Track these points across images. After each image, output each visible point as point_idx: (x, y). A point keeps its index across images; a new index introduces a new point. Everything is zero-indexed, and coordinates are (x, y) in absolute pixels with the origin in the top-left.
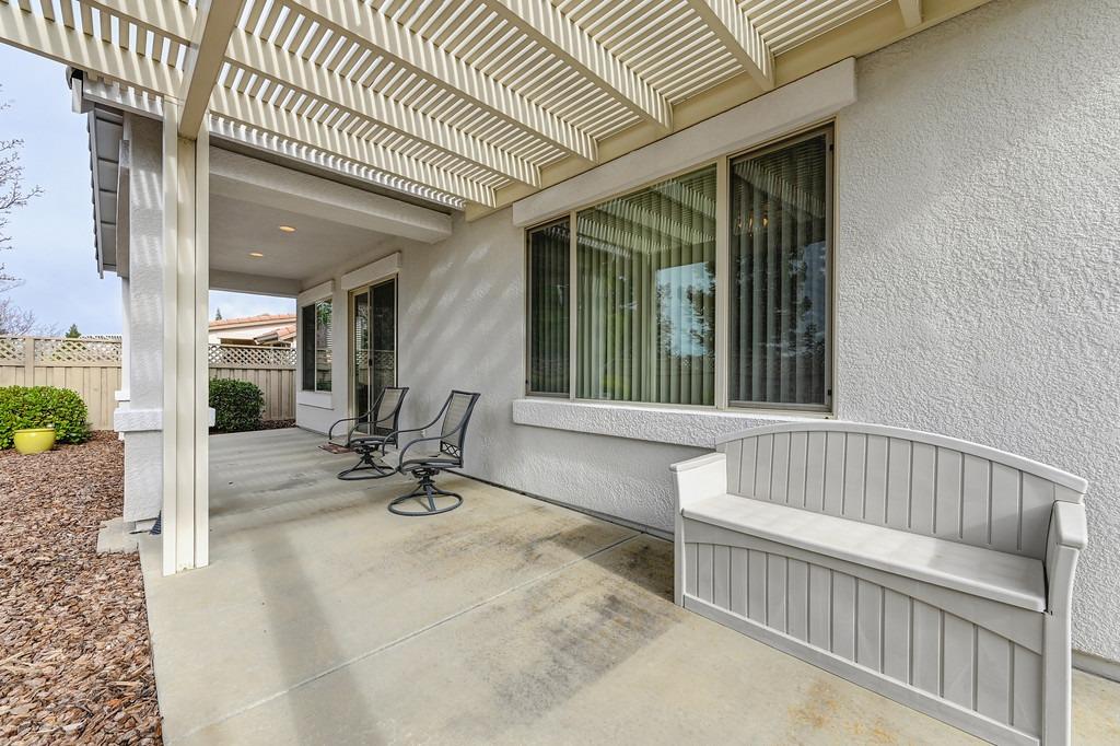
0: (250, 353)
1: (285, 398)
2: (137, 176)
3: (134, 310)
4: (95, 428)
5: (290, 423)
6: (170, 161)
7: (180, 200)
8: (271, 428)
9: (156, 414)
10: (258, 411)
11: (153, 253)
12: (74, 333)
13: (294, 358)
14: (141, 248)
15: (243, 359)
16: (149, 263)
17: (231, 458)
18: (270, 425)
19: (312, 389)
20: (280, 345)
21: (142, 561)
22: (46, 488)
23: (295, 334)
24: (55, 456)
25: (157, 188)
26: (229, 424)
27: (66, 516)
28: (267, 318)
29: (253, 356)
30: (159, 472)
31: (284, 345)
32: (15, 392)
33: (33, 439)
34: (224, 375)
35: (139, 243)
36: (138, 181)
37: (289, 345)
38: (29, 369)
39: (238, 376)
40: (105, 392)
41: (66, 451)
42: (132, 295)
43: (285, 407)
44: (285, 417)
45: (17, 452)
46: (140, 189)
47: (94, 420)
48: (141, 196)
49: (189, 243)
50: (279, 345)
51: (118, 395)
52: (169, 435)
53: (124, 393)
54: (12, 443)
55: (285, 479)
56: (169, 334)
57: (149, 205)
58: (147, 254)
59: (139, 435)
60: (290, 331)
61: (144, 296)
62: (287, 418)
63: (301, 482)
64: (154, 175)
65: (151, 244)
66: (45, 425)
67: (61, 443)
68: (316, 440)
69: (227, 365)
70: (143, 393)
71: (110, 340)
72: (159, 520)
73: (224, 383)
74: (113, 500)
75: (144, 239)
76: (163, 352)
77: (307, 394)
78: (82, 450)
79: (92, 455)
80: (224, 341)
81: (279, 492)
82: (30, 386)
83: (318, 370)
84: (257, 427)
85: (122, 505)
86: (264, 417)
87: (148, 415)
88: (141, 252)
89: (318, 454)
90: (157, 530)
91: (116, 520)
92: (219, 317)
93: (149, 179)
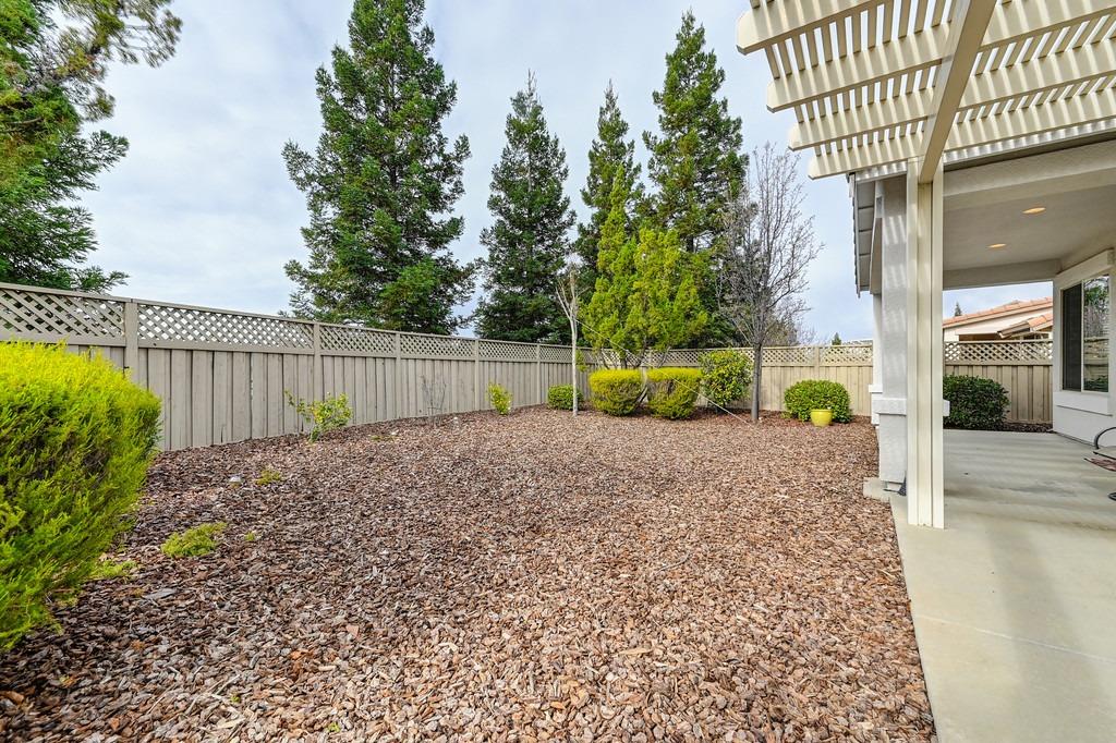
0: (991, 349)
1: (1037, 399)
2: (888, 222)
3: (886, 323)
4: (855, 413)
5: (1046, 428)
6: (912, 208)
7: (920, 234)
8: (1017, 430)
9: (900, 403)
10: (1001, 411)
11: (899, 277)
12: (837, 342)
13: (1051, 352)
14: (890, 277)
15: (983, 355)
16: (896, 285)
17: (970, 452)
18: (1017, 427)
19: (1078, 388)
20: (1030, 337)
21: (893, 509)
22: (831, 448)
23: (1051, 324)
24: (832, 430)
25: (902, 226)
26: (967, 421)
27: (843, 469)
28: (1016, 306)
29: (995, 352)
30: (904, 448)
31: (1038, 336)
32: (810, 384)
33: (821, 416)
34: (962, 372)
35: (889, 273)
36: (888, 226)
37: (1046, 336)
38: (816, 368)
39: (978, 373)
40: (862, 386)
41: (838, 427)
42: (884, 312)
43: (1038, 409)
44: (1036, 420)
45: (812, 424)
46: (890, 232)
47: (855, 407)
48: (890, 237)
49: (927, 266)
50: (1032, 337)
51: (871, 389)
52: (912, 420)
53: (876, 386)
54: (809, 418)
55: (1030, 482)
56: (911, 340)
57: (896, 241)
58: (895, 280)
59: (890, 418)
60: (1045, 318)
61: (893, 312)
62: (1041, 422)
63: (1052, 491)
64: (900, 217)
65: (898, 271)
66: (826, 407)
67: (835, 421)
68: (1081, 451)
69: (965, 362)
70: (892, 385)
71: (863, 344)
72: (904, 485)
73: (962, 379)
74: (872, 466)
75: (893, 269)
76: (906, 353)
77: (1071, 395)
78: (848, 428)
79: (855, 432)
80: (962, 337)
81: (1021, 493)
82: (817, 380)
83: (1086, 366)
84: (999, 427)
85: (877, 470)
86: (1009, 418)
87: (896, 403)
88: (890, 279)
89: (1084, 467)
90: (903, 492)
91: (874, 479)
92: (958, 313)
93: (896, 221)
